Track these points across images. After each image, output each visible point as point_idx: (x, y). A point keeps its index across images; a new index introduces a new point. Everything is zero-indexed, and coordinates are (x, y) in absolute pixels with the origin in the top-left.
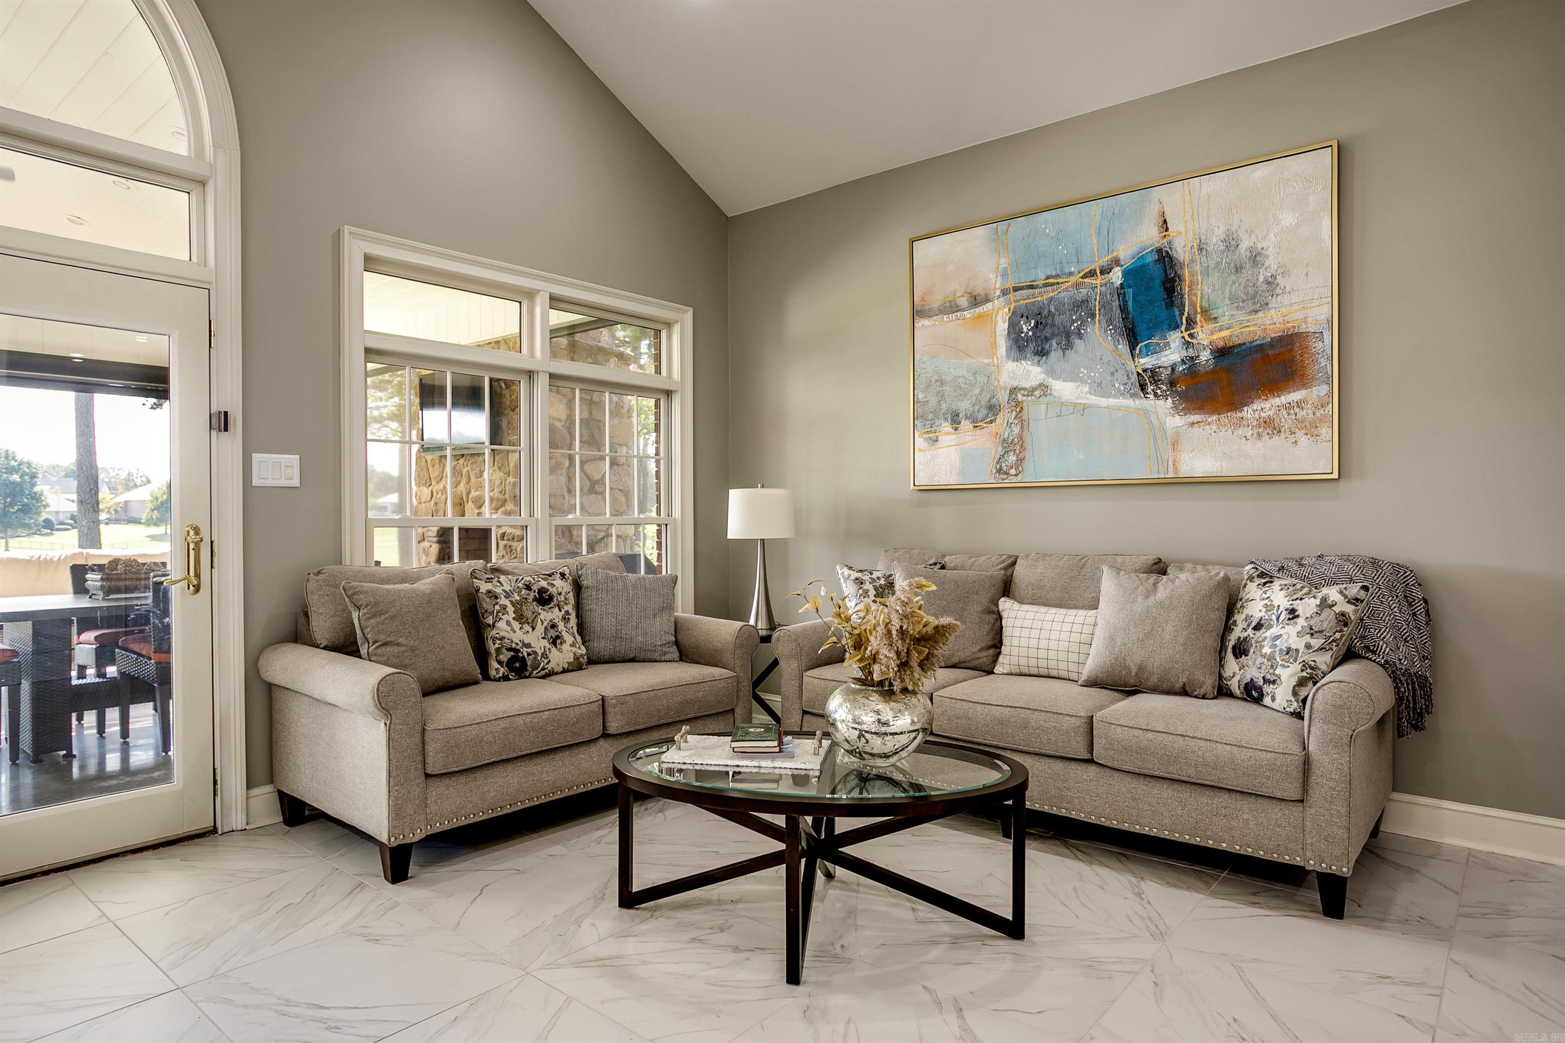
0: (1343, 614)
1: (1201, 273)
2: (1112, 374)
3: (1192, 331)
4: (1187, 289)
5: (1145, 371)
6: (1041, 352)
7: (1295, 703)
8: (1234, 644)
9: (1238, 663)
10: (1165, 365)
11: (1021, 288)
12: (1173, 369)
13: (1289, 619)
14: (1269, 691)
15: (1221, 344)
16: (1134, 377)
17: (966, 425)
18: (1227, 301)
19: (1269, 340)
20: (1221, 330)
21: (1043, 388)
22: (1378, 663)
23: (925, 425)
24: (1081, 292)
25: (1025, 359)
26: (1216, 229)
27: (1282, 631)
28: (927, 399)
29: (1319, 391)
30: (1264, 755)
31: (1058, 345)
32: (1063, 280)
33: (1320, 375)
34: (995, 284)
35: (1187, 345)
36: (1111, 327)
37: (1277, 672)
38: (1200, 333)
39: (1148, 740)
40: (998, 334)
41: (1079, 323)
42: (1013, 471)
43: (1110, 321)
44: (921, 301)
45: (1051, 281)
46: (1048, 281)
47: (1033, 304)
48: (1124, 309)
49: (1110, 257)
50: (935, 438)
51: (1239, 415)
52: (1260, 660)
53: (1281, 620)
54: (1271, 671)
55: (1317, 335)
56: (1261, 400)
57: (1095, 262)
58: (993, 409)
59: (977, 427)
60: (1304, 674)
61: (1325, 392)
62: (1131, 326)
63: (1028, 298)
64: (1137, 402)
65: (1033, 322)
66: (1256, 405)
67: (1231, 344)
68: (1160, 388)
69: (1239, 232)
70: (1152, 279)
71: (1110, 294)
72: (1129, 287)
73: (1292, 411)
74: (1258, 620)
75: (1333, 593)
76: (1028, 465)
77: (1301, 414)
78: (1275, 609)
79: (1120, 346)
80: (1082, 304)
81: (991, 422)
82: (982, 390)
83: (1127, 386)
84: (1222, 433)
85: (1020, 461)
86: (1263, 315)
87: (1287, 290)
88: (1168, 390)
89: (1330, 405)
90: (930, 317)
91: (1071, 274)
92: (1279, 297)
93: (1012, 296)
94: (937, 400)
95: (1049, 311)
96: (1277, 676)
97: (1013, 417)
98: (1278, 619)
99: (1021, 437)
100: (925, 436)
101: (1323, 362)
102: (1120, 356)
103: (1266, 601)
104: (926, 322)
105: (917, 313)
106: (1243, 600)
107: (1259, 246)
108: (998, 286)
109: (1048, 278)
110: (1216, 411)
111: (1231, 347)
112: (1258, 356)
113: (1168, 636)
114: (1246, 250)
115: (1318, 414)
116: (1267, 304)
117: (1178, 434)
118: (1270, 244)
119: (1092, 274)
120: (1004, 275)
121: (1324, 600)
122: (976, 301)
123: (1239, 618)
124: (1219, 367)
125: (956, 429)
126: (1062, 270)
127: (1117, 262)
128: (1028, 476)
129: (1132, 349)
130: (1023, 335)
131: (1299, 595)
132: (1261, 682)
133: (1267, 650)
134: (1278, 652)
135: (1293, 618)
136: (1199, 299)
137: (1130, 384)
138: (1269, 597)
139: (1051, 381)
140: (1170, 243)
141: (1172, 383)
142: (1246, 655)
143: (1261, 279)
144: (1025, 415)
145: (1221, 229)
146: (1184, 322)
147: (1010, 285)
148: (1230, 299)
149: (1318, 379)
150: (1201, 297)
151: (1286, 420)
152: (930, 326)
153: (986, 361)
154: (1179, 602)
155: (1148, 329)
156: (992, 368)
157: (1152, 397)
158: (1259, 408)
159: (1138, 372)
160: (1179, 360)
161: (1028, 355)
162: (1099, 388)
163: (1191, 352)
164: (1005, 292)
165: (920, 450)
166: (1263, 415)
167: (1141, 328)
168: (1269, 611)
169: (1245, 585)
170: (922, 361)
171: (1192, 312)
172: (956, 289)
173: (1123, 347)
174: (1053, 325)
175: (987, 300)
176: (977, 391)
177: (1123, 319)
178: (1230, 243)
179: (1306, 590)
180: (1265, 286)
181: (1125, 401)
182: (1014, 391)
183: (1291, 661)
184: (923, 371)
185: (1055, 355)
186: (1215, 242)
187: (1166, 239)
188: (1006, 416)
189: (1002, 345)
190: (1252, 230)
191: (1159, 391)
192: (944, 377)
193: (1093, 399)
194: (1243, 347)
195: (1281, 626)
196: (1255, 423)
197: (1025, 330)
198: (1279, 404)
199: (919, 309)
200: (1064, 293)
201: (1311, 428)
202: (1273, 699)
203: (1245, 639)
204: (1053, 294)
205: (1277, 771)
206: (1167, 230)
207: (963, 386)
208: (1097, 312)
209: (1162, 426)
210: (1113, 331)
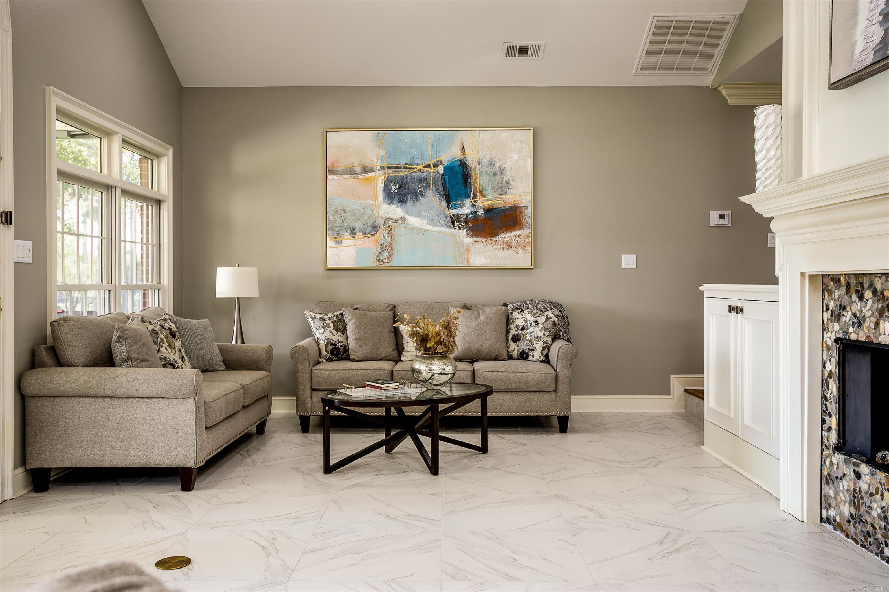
0: (554, 322)
1: (479, 174)
2: (438, 216)
3: (475, 200)
4: (473, 181)
5: (454, 215)
6: (402, 201)
7: (542, 357)
8: (512, 337)
9: (515, 345)
10: (463, 214)
11: (392, 167)
12: (467, 216)
13: (536, 325)
14: (531, 353)
15: (488, 207)
16: (449, 218)
17: (359, 235)
18: (490, 189)
19: (507, 207)
20: (488, 201)
21: (403, 219)
22: (565, 340)
23: (334, 234)
24: (423, 174)
25: (393, 204)
26: (486, 155)
27: (534, 330)
28: (335, 220)
29: (526, 231)
30: (544, 375)
31: (411, 198)
32: (414, 167)
33: (527, 224)
34: (377, 163)
35: (473, 206)
36: (438, 193)
37: (534, 346)
38: (479, 201)
39: (501, 376)
40: (378, 189)
41: (422, 189)
42: (386, 261)
43: (437, 190)
44: (332, 165)
45: (408, 166)
46: (406, 166)
47: (398, 176)
48: (444, 185)
49: (437, 159)
50: (340, 241)
51: (495, 239)
52: (526, 342)
53: (532, 325)
54: (532, 346)
55: (526, 208)
56: (504, 233)
57: (430, 160)
58: (375, 228)
59: (366, 237)
60: (544, 346)
61: (529, 232)
62: (447, 194)
63: (395, 173)
64: (450, 230)
65: (398, 185)
66: (502, 235)
67: (492, 208)
68: (461, 224)
69: (495, 159)
70: (457, 173)
71: (438, 177)
72: (447, 175)
73: (516, 239)
74: (522, 326)
75: (549, 313)
76: (395, 258)
77: (520, 240)
78: (529, 321)
79: (442, 203)
80: (423, 180)
81: (374, 235)
82: (369, 218)
83: (445, 222)
84: (488, 247)
85: (390, 255)
86: (505, 197)
87: (514, 187)
88: (465, 226)
89: (530, 237)
90: (337, 174)
91: (418, 164)
92: (511, 190)
93: (386, 170)
94: (341, 221)
95: (407, 181)
96: (534, 347)
97: (387, 233)
98: (531, 325)
99: (391, 244)
100: (333, 240)
101: (528, 219)
102: (442, 207)
103: (524, 319)
104: (335, 177)
105: (330, 171)
106: (513, 319)
107: (504, 166)
108: (378, 164)
109: (406, 164)
110: (485, 237)
111: (492, 209)
112: (503, 214)
113: (488, 335)
114: (498, 167)
115: (526, 241)
116: (506, 192)
117: (469, 246)
118: (508, 167)
119: (428, 166)
120: (382, 159)
121: (547, 316)
122: (365, 170)
123: (513, 326)
124: (487, 217)
125: (353, 237)
126: (413, 162)
127: (441, 162)
128: (394, 263)
129: (448, 205)
130: (392, 191)
131: (537, 315)
132: (528, 351)
133: (528, 338)
134: (533, 338)
135: (537, 324)
136: (478, 185)
137: (447, 221)
138: (525, 317)
139: (407, 216)
140: (466, 158)
141: (466, 223)
142: (519, 341)
143: (504, 181)
144: (393, 232)
145: (488, 156)
146: (472, 195)
147: (385, 164)
148: (492, 187)
149: (526, 226)
150: (479, 185)
151: (514, 243)
152: (336, 180)
153: (371, 202)
154: (491, 321)
155: (456, 196)
156: (374, 207)
157: (457, 228)
158: (503, 237)
159: (450, 216)
160: (470, 212)
161: (395, 202)
162: (431, 222)
163: (475, 209)
164: (382, 168)
165: (330, 247)
166: (505, 240)
167: (452, 195)
168: (526, 322)
169: (512, 313)
170: (332, 198)
171: (475, 191)
172: (354, 161)
173: (444, 203)
174: (408, 189)
175: (372, 170)
176: (366, 218)
177: (444, 190)
178: (492, 163)
179: (539, 313)
180: (506, 184)
181: (444, 229)
182: (387, 219)
183: (539, 341)
184: (332, 204)
185: (409, 204)
186: (485, 161)
187: (464, 156)
188: (382, 233)
189: (381, 195)
190: (500, 159)
191: (460, 226)
192: (346, 209)
193: (429, 227)
194: (497, 210)
195: (533, 328)
196: (502, 243)
197: (393, 189)
198: (511, 236)
199: (330, 169)
200: (415, 173)
201: (523, 247)
202: (533, 357)
203: (517, 335)
204: (408, 173)
205: (548, 380)
206: (464, 151)
207: (357, 214)
208: (431, 185)
209: (462, 242)
210: (439, 195)
